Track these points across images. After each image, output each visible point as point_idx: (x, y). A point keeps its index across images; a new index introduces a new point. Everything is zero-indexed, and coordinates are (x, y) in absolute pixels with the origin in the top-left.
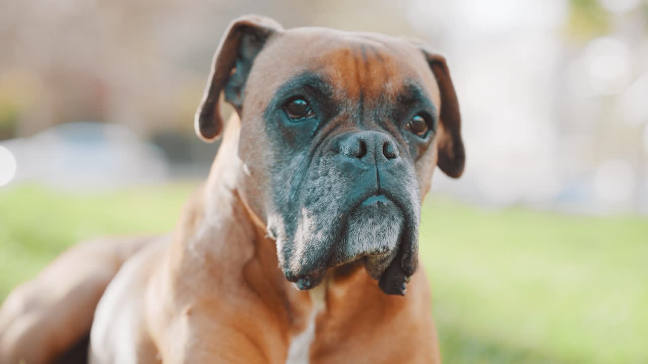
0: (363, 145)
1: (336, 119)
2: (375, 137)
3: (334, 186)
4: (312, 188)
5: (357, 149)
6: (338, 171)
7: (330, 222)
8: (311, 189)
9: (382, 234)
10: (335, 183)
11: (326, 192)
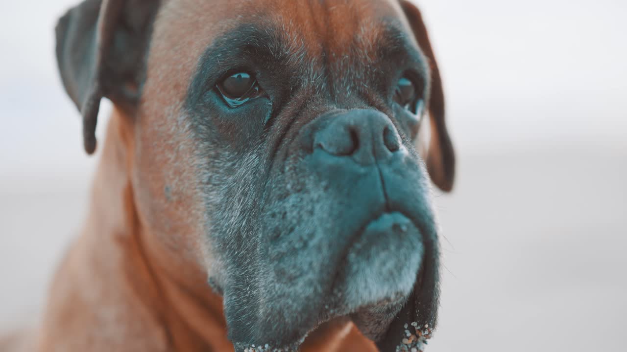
0: (354, 134)
1: (299, 96)
2: (371, 119)
3: (318, 207)
4: (280, 213)
5: (347, 141)
6: (320, 181)
7: (316, 266)
8: (278, 216)
9: (396, 274)
10: (318, 201)
11: (305, 217)
